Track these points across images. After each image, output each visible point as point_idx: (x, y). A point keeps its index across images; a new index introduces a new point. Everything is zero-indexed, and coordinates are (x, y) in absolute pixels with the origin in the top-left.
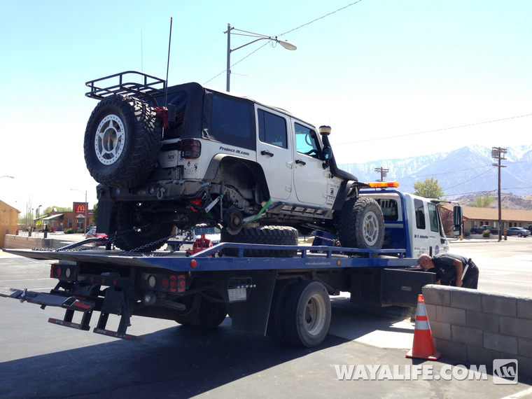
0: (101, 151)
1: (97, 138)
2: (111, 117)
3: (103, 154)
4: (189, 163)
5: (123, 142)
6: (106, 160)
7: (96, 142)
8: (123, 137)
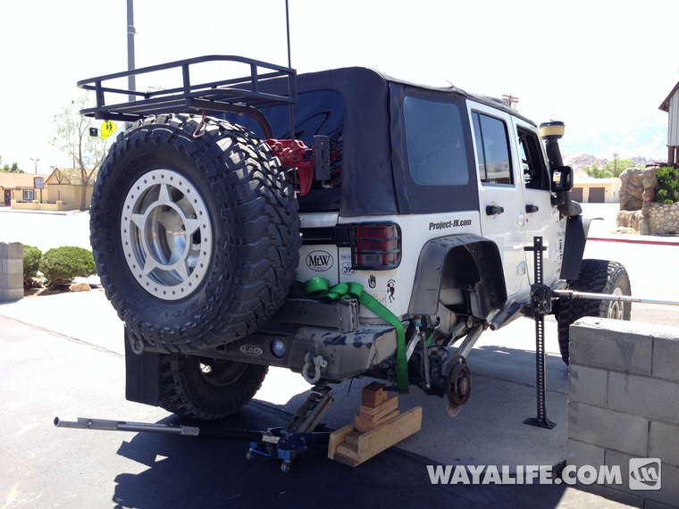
0: (142, 260)
1: (125, 225)
2: (163, 178)
3: (148, 269)
4: (373, 280)
5: (206, 246)
6: (161, 288)
7: (126, 237)
8: (206, 234)
